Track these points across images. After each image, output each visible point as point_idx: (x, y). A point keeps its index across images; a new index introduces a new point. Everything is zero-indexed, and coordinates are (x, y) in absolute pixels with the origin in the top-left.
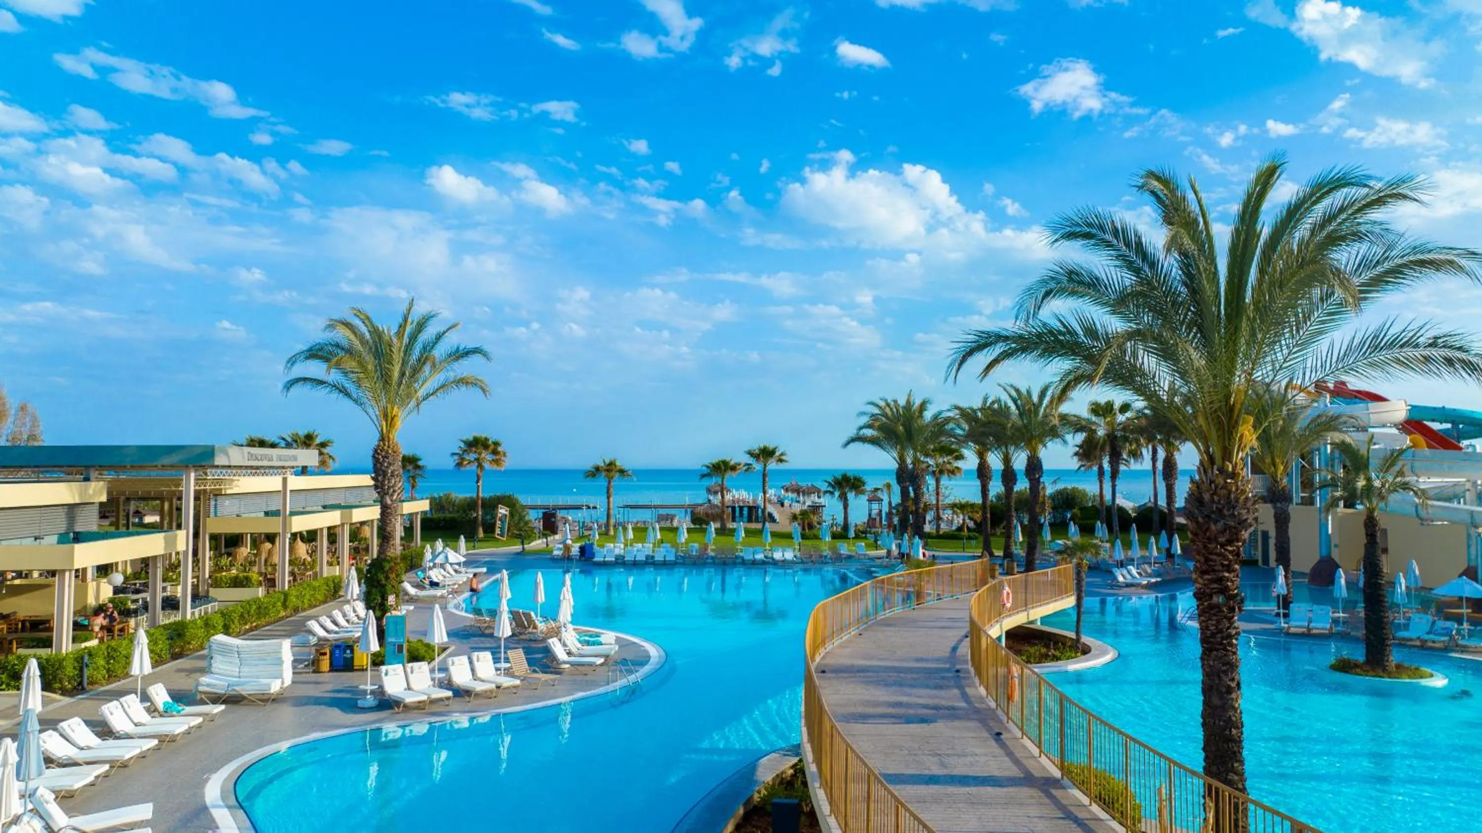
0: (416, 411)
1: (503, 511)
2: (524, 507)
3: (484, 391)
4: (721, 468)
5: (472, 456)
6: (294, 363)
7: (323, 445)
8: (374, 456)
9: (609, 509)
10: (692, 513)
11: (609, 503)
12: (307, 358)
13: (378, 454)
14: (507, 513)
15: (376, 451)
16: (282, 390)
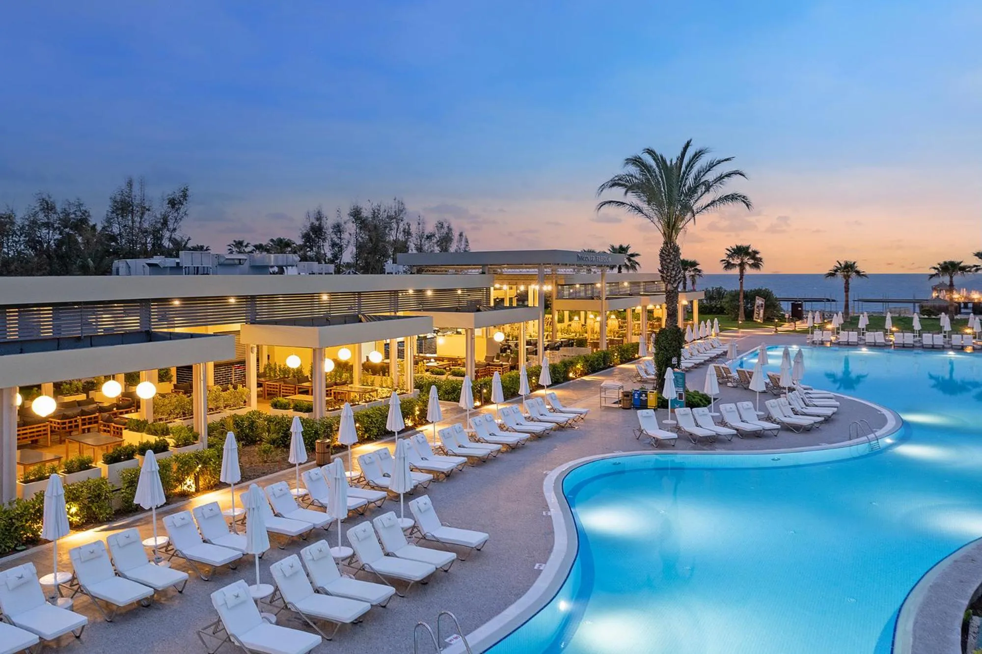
0: (692, 220)
1: (759, 301)
2: (776, 299)
3: (747, 205)
4: (950, 268)
5: (737, 261)
6: (603, 189)
7: (632, 255)
8: (660, 256)
9: (847, 301)
10: (921, 307)
11: (847, 296)
12: (611, 186)
13: (663, 253)
14: (763, 303)
15: (662, 252)
16: (595, 210)
